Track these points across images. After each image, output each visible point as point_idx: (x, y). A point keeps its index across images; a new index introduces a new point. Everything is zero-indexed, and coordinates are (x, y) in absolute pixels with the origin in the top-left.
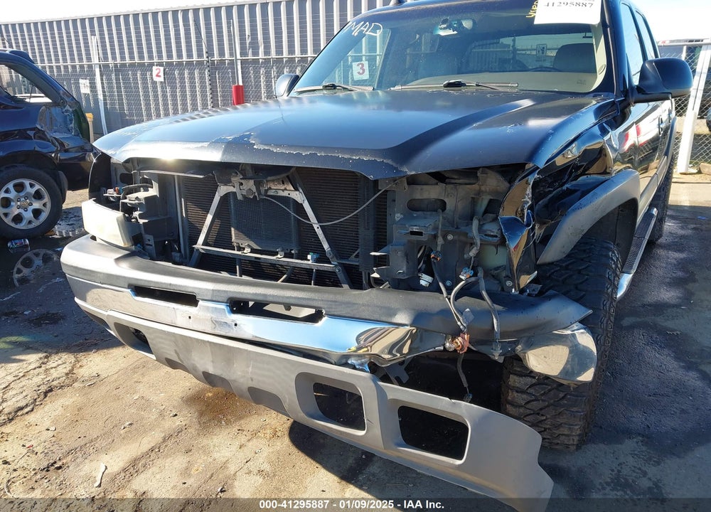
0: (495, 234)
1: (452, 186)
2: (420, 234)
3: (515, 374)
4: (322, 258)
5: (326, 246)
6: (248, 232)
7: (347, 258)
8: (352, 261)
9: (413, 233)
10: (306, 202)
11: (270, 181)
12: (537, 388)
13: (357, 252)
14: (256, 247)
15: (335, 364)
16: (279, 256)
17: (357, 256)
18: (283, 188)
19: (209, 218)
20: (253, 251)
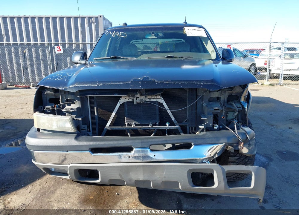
0: (240, 107)
1: (223, 92)
2: (218, 109)
3: (231, 157)
4: (172, 124)
5: (173, 119)
6: (134, 118)
7: (181, 123)
8: (184, 123)
9: (215, 110)
10: (164, 102)
11: (158, 95)
12: (239, 160)
13: (186, 120)
14: (138, 123)
15: (199, 163)
16: (150, 126)
17: (186, 121)
18: (156, 98)
19: (114, 114)
20: (136, 125)
